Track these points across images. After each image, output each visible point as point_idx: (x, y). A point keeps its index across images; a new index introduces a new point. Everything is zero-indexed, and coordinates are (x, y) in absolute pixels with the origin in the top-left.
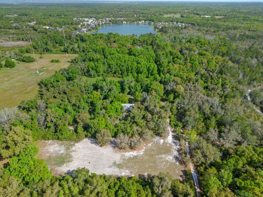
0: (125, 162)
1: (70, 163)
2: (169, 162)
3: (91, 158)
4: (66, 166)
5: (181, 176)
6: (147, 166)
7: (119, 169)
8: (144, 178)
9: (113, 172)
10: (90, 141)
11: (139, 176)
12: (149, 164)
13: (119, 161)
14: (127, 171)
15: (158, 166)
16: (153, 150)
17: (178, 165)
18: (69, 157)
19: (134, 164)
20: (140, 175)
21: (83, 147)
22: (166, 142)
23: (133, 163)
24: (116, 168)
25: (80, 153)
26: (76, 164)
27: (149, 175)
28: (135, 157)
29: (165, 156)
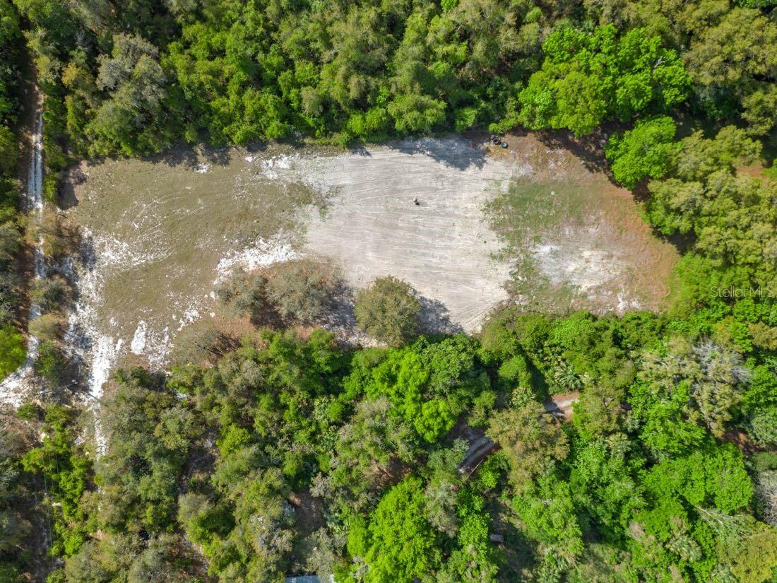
0: (284, 216)
1: (491, 200)
2: (117, 231)
3: (421, 228)
4: (498, 183)
5: (82, 180)
6: (200, 201)
7: (303, 180)
8: (211, 155)
9: (323, 168)
10: (452, 320)
11: (229, 159)
12: (195, 211)
13: (307, 216)
14: (271, 175)
15: (160, 206)
16: (177, 287)
17: (84, 224)
18: (503, 223)
19: (251, 207)
20: (226, 163)
21: (467, 282)
22: (120, 341)
23: (255, 210)
24: (316, 187)
25: (471, 249)
26: (465, 196)
27: (194, 163)
28: (248, 242)
29: (130, 258)
